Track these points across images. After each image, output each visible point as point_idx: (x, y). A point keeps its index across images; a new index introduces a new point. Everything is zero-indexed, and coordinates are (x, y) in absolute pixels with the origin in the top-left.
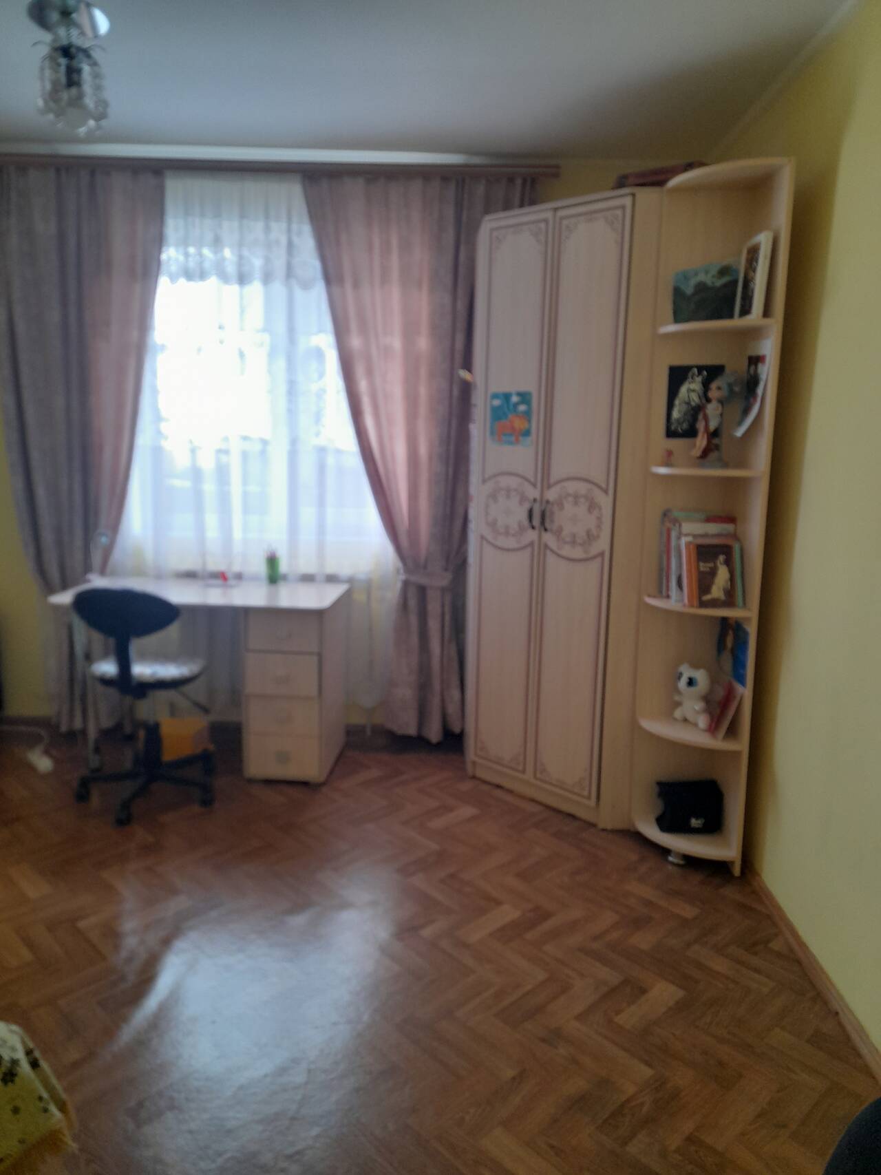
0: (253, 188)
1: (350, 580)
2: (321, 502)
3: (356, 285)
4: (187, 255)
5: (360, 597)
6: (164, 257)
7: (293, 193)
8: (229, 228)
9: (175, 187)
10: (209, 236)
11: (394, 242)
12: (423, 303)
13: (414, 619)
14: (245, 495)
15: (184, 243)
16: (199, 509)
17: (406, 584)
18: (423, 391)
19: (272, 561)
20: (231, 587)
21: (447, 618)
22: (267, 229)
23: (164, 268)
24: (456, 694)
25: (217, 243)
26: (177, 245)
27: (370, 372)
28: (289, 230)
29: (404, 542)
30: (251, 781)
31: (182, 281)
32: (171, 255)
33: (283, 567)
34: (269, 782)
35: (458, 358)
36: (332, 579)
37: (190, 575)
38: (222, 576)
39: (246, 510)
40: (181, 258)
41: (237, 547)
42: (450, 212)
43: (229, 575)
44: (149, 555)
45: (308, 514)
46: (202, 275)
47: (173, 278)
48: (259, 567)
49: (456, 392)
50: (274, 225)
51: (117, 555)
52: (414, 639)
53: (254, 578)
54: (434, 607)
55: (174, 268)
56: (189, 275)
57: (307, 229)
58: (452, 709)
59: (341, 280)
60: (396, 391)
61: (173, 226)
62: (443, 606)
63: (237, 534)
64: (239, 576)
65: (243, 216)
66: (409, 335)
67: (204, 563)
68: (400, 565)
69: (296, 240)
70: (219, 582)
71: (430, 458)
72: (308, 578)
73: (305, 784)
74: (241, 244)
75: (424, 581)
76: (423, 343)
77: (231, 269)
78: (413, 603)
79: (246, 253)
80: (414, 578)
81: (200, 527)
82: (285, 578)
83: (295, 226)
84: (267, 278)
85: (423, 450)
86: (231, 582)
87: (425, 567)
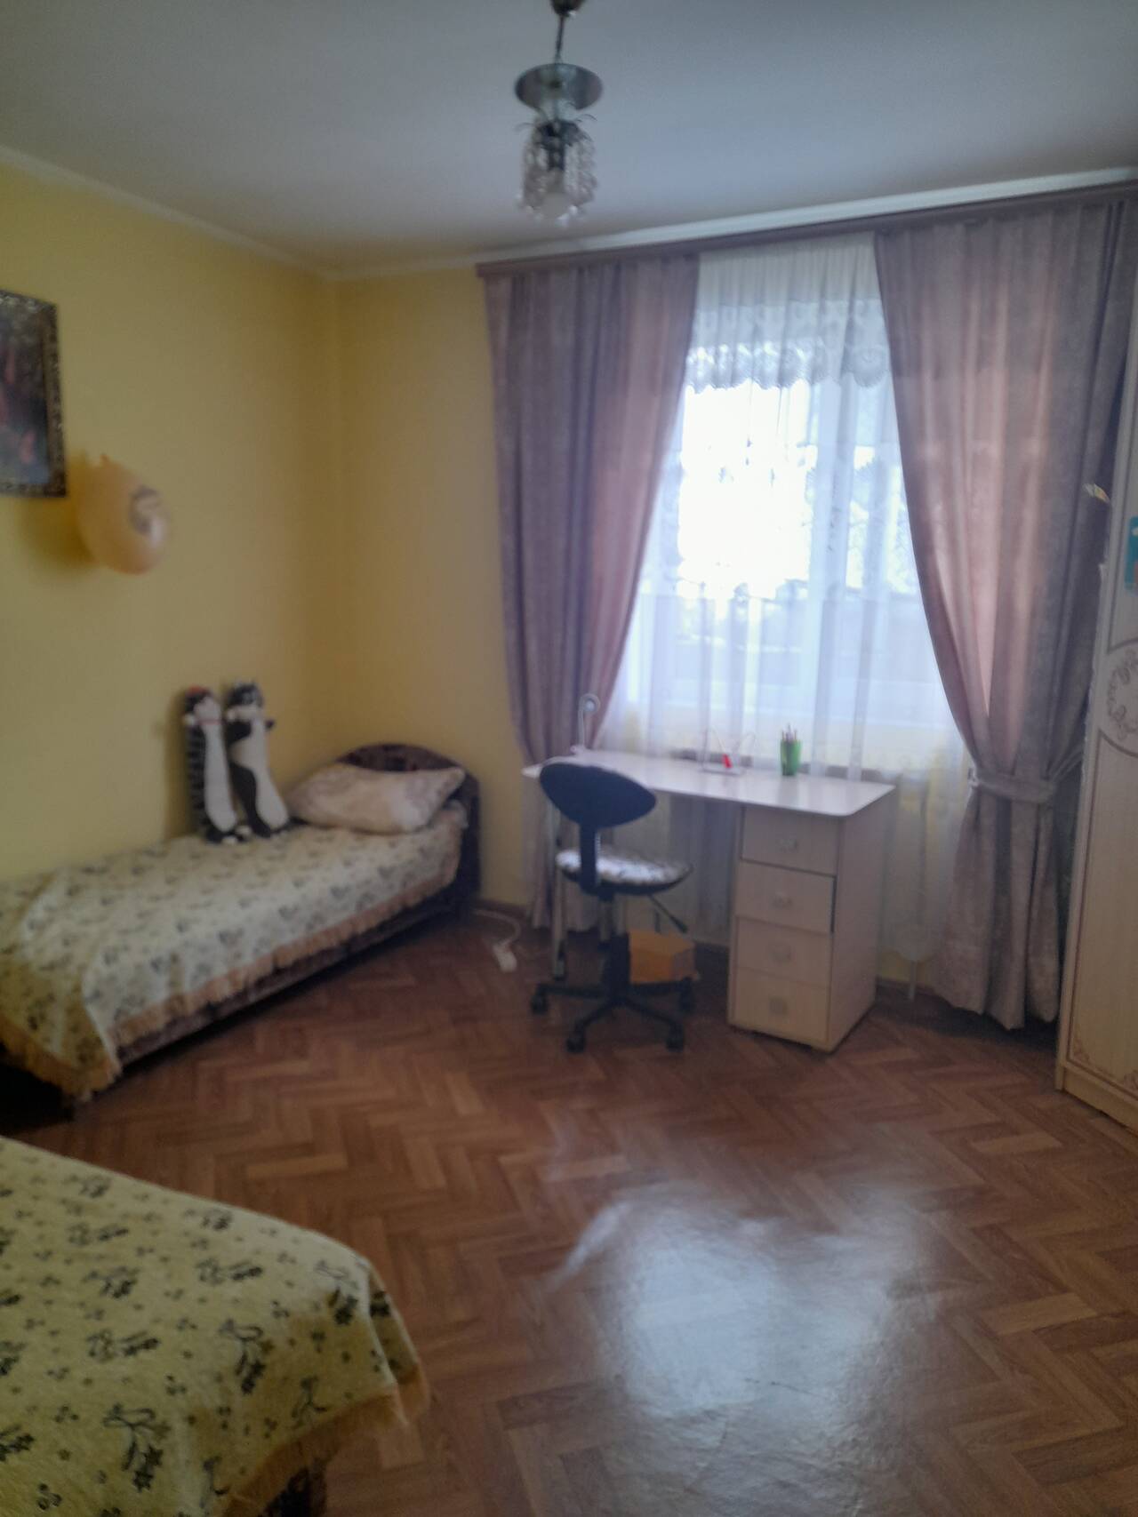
0: (808, 259)
1: (897, 781)
2: (864, 671)
3: (938, 374)
4: (717, 355)
5: (909, 805)
6: (690, 360)
7: (861, 257)
8: (772, 315)
9: (710, 271)
10: (747, 328)
11: (1003, 306)
12: (1040, 391)
13: (988, 846)
14: (762, 657)
15: (716, 342)
16: (705, 673)
17: (979, 792)
18: (1030, 516)
19: (789, 746)
20: (733, 775)
21: (1043, 849)
22: (822, 310)
23: (690, 373)
24: (1050, 964)
25: (756, 336)
26: (706, 346)
27: (948, 493)
28: (851, 309)
29: (981, 731)
30: (735, 1029)
31: (709, 388)
32: (699, 358)
33: (805, 755)
34: (760, 1036)
35: (1090, 467)
36: (869, 776)
37: (688, 756)
38: (725, 761)
39: (761, 679)
40: (711, 360)
41: (748, 726)
42: (1094, 255)
43: (732, 760)
44: (643, 729)
45: (844, 687)
46: (733, 379)
47: (698, 387)
48: (772, 752)
49: (1081, 517)
50: (830, 304)
51: (607, 724)
52: (988, 875)
53: (766, 767)
54: (1022, 829)
55: (701, 374)
56: (716, 380)
57: (875, 304)
58: (1043, 984)
59: (918, 368)
60: (988, 519)
61: (704, 323)
62: (1037, 831)
63: (749, 709)
64: (747, 763)
65: (791, 297)
66: (1014, 434)
67: (705, 743)
68: (973, 765)
69: (858, 320)
70: (721, 768)
71: (1033, 614)
72: (837, 773)
73: (805, 1048)
74: (785, 336)
75: (1010, 791)
76: (1035, 448)
77: (771, 368)
78: (988, 822)
79: (790, 345)
80: (992, 786)
81: (704, 697)
82: (805, 769)
83: (859, 303)
84: (815, 375)
85: (1023, 604)
86: (735, 769)
87: (1012, 773)
